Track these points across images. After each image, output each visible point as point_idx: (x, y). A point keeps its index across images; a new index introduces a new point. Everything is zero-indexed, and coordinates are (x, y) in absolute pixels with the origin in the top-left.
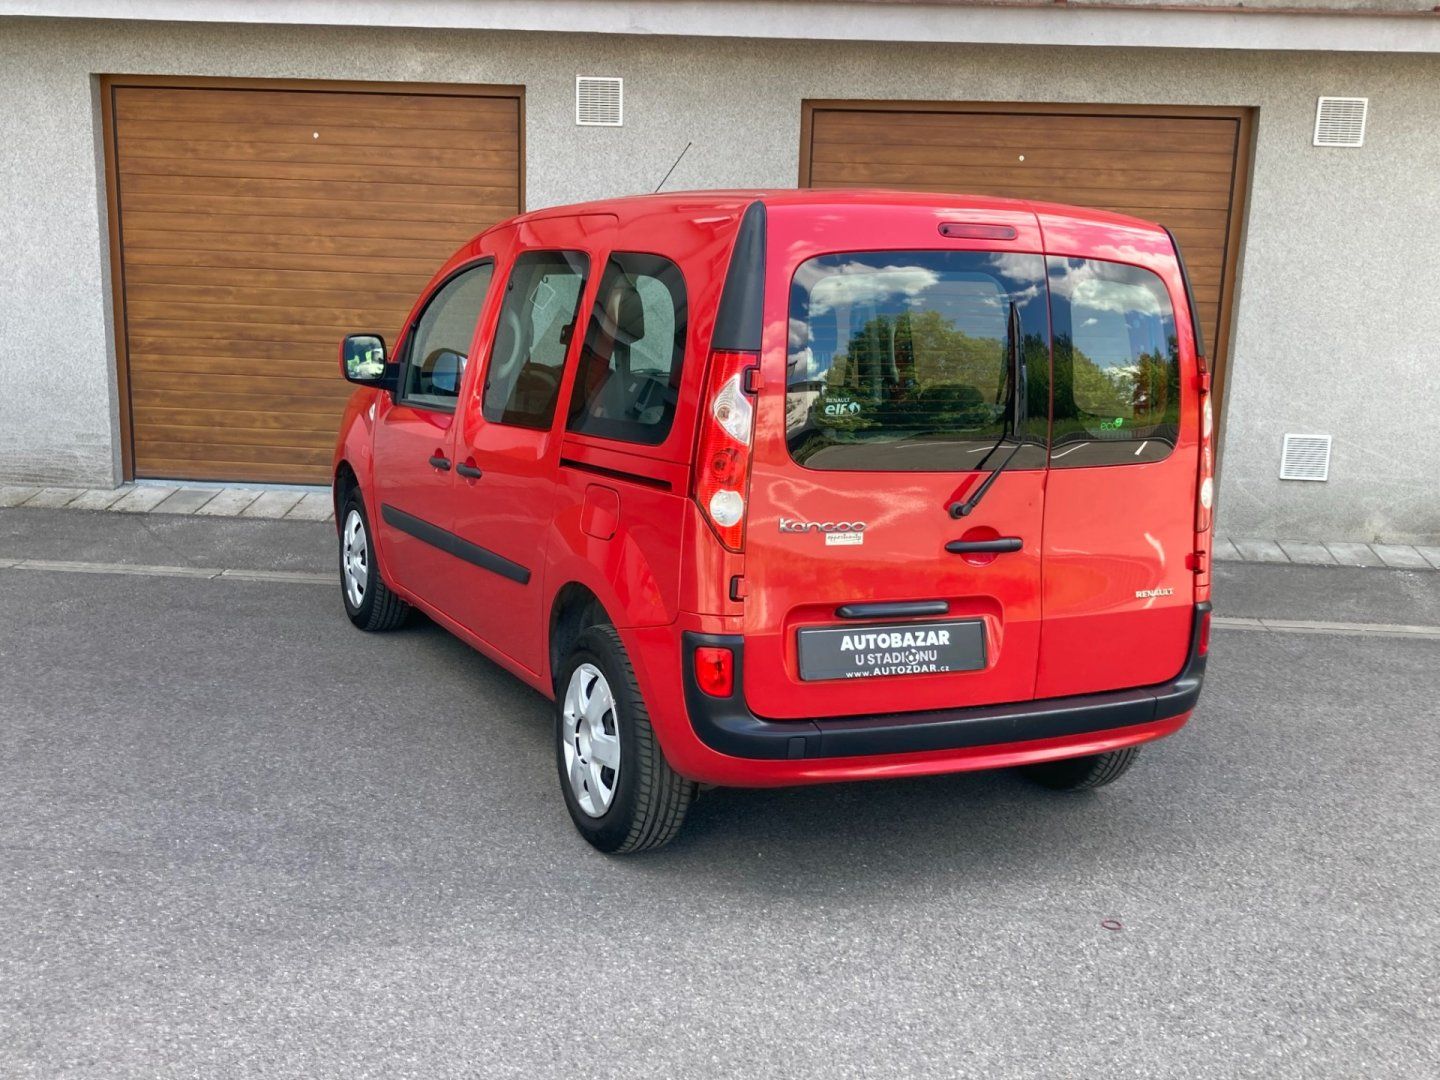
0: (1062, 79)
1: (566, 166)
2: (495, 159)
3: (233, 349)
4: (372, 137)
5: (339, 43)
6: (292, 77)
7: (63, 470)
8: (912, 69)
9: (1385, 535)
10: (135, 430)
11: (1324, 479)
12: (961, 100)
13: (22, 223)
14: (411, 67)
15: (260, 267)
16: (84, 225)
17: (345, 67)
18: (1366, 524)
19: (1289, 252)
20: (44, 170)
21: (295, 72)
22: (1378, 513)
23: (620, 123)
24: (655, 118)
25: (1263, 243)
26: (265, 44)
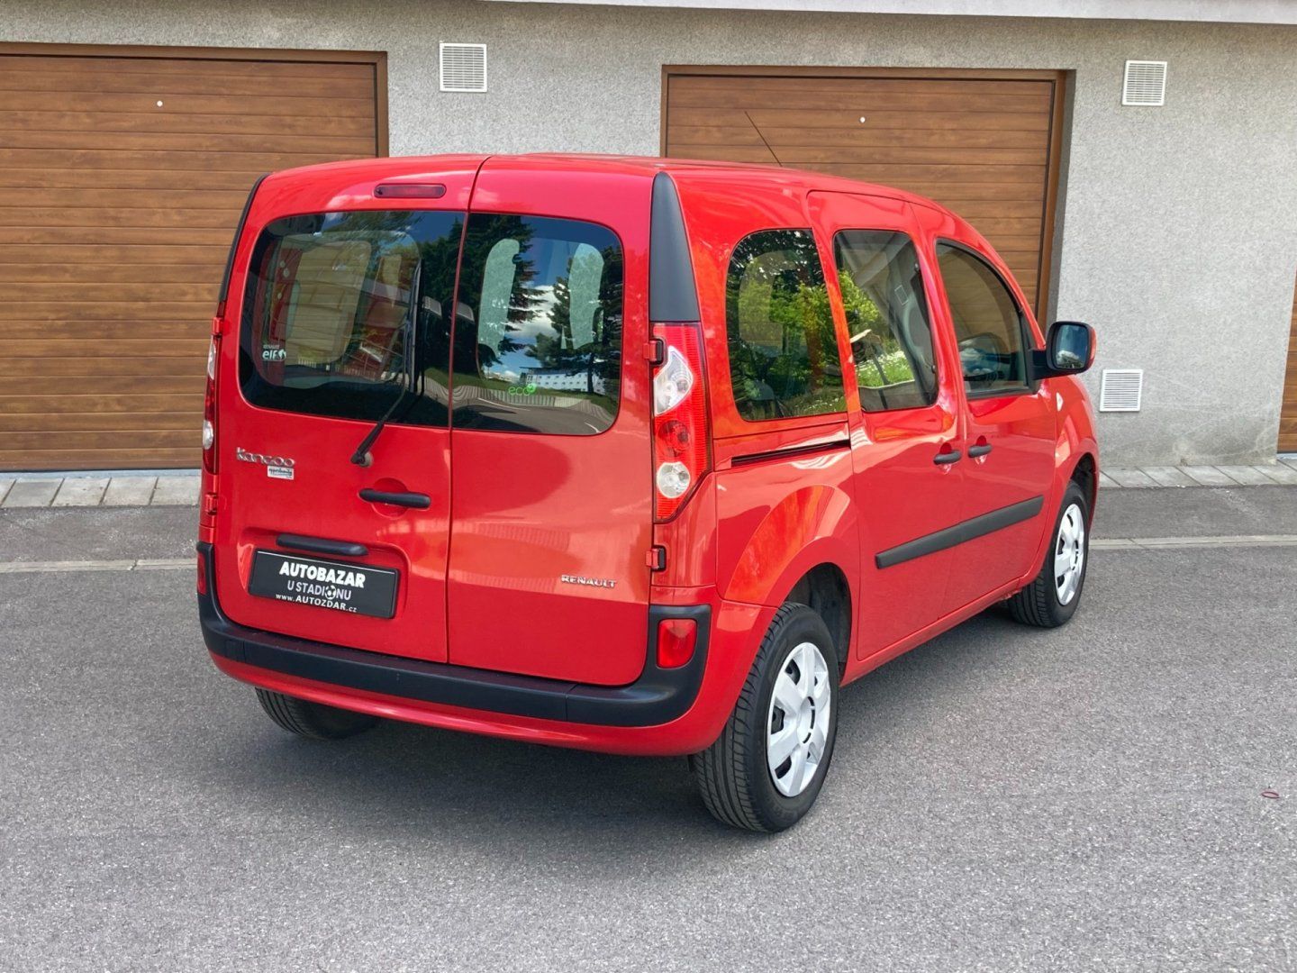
0: (902, 45)
1: (431, 132)
2: (350, 126)
3: (73, 331)
4: (219, 105)
6: (139, 43)
8: (766, 36)
9: (1190, 458)
11: (1138, 409)
12: (810, 65)
14: (268, 35)
15: (99, 242)
17: (196, 34)
18: (1174, 449)
19: (1104, 202)
21: (143, 38)
22: (1183, 437)
23: (484, 89)
24: (519, 83)
25: (1081, 196)
26: (109, 10)
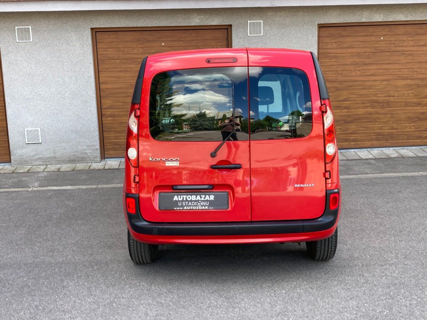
0: (395, 14)
4: (181, 44)
5: (173, 15)
6: (157, 26)
7: (82, 158)
8: (351, 13)
10: (104, 143)
12: (365, 21)
13: (68, 78)
14: (196, 21)
16: (89, 77)
17: (174, 22)
20: (75, 60)
21: (158, 24)
23: (262, 35)
24: (272, 32)
26: (148, 16)
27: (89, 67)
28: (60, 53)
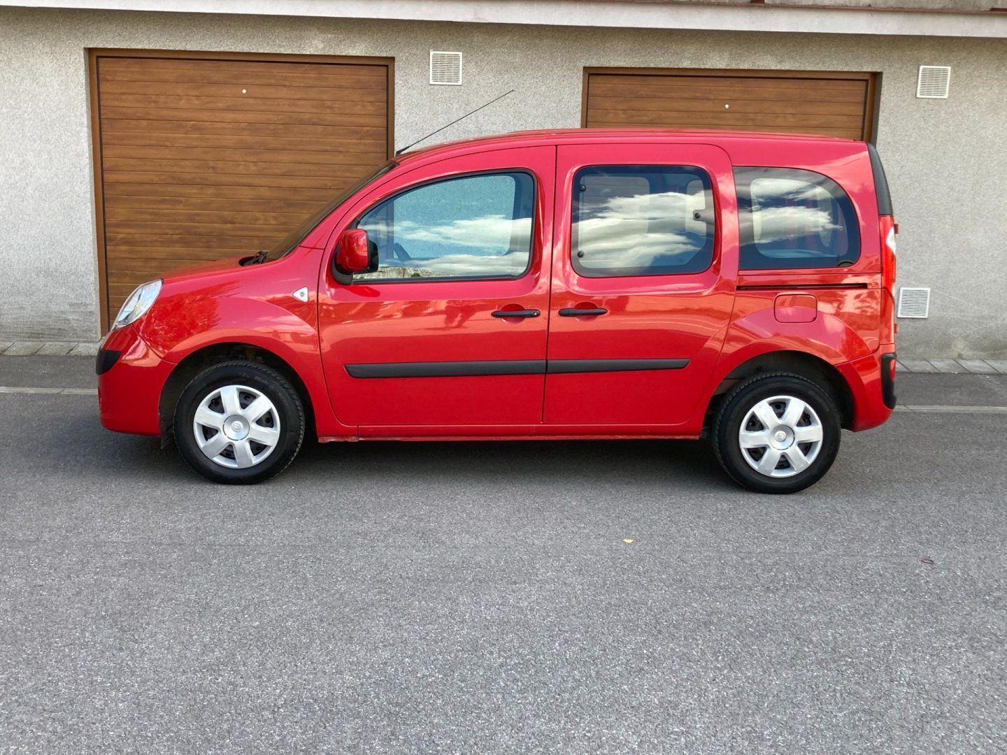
0: (755, 54)
1: (423, 112)
2: (370, 108)
3: (186, 243)
4: (284, 93)
5: (265, 27)
6: (230, 50)
7: (60, 329)
8: (657, 47)
9: (965, 353)
10: (110, 300)
11: (926, 317)
12: (689, 67)
13: (32, 153)
14: (315, 45)
15: (204, 184)
16: (78, 155)
17: (268, 44)
18: (953, 346)
19: (902, 167)
20: (49, 116)
21: (233, 47)
22: (960, 338)
23: (460, 83)
24: (484, 79)
25: (885, 162)
26: (211, 28)
27: (78, 133)
28: (16, 99)
